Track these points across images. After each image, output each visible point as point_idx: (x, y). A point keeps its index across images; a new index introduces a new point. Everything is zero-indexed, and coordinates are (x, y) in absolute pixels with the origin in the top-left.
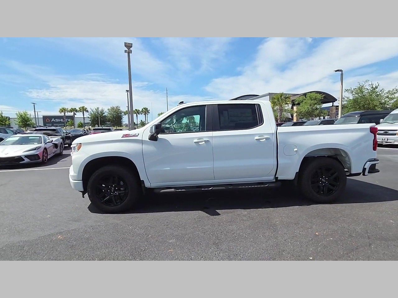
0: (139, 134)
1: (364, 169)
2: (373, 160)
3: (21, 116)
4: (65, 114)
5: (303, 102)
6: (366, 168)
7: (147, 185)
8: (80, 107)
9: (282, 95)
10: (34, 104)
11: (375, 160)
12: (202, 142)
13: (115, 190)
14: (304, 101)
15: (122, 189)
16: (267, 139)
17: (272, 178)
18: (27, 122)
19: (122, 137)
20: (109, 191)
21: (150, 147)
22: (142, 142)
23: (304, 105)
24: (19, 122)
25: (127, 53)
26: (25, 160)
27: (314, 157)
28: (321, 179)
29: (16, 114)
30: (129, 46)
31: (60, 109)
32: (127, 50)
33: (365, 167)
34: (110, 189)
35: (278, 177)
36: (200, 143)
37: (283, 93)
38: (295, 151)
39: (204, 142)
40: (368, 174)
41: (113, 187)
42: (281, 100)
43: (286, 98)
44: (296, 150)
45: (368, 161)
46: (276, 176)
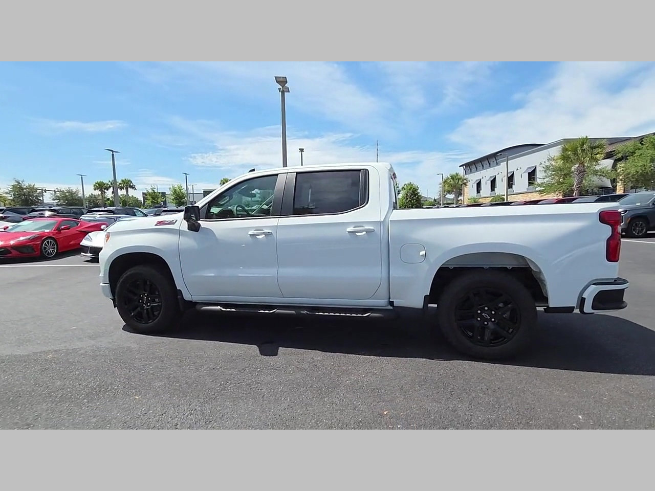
1: (582, 301)
3: (175, 191)
5: (635, 153)
6: (585, 298)
7: (187, 297)
9: (584, 141)
10: (186, 174)
11: (616, 282)
12: (261, 234)
13: (148, 301)
14: (638, 153)
15: (157, 300)
17: (381, 302)
19: (156, 225)
20: (141, 301)
21: (189, 241)
22: (179, 232)
23: (636, 161)
24: (173, 200)
25: (281, 93)
27: (483, 268)
28: (479, 312)
30: (282, 81)
31: (222, 181)
32: (281, 87)
33: (583, 296)
34: (142, 299)
35: (393, 302)
36: (257, 237)
37: (587, 137)
38: (422, 256)
39: (263, 235)
40: (593, 311)
41: (146, 296)
42: (583, 150)
43: (593, 148)
45: (593, 284)
46: (390, 300)
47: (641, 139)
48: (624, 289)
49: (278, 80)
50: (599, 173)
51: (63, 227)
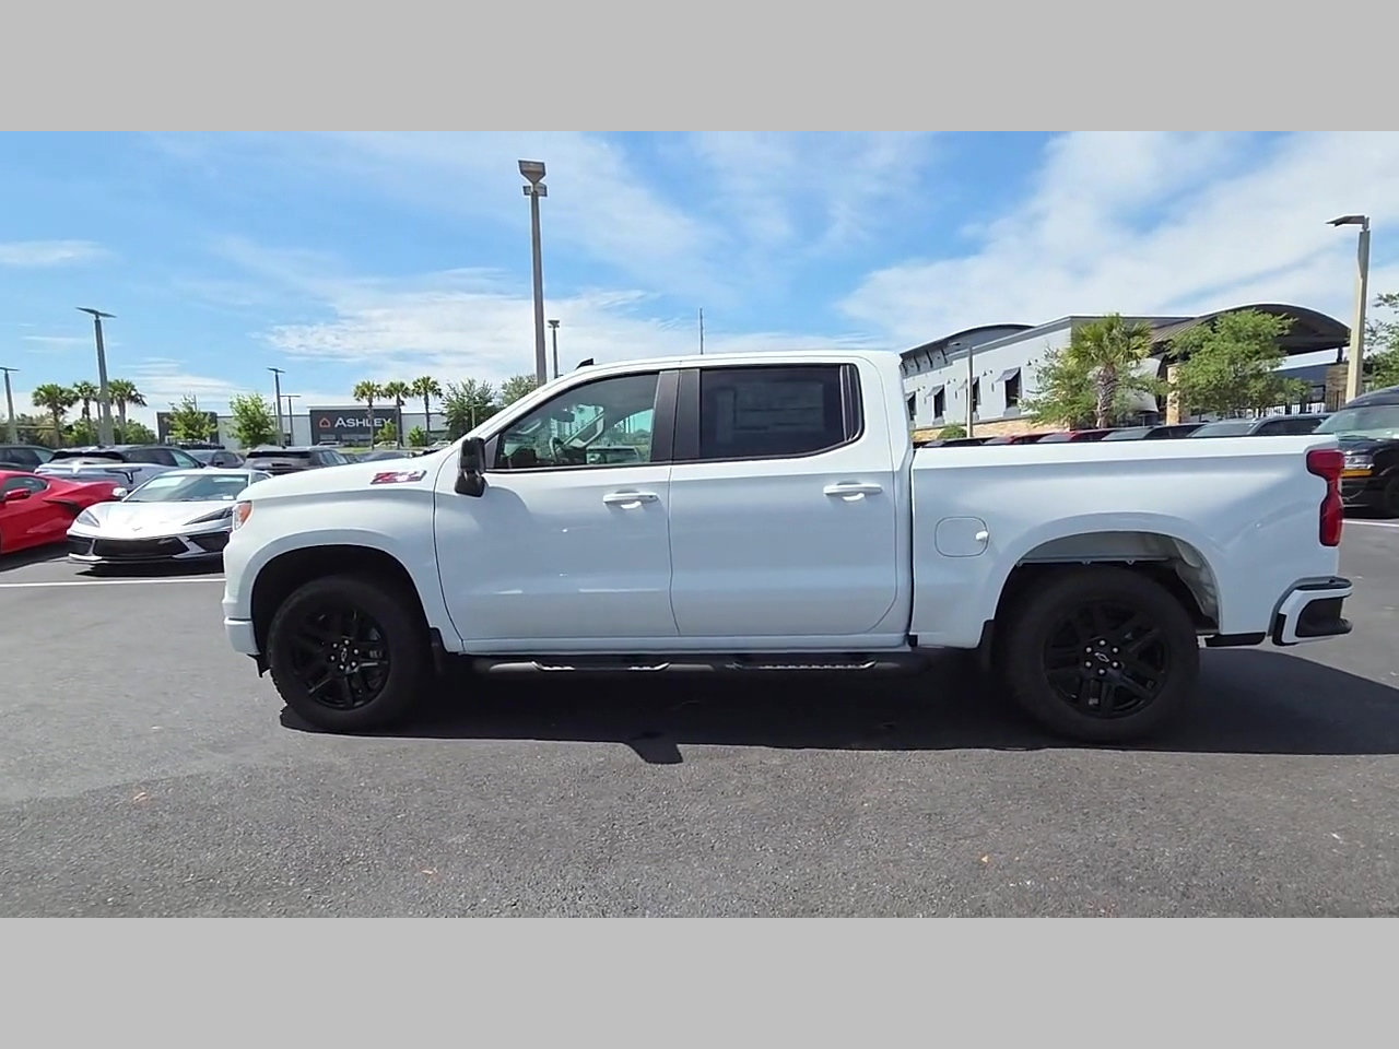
0: (425, 472)
1: (1279, 620)
2: (1327, 582)
3: (245, 410)
4: (370, 401)
5: (1202, 347)
6: (1285, 616)
7: (452, 643)
8: (415, 380)
9: (1112, 322)
10: (276, 371)
11: (1333, 583)
12: (633, 501)
13: (351, 657)
14: (1208, 346)
15: (372, 654)
16: (869, 493)
17: (892, 639)
18: (259, 430)
19: (374, 482)
20: (333, 658)
21: (459, 519)
22: (433, 499)
23: (1205, 361)
24: (239, 430)
25: (530, 197)
26: (188, 550)
27: (1080, 563)
28: (1089, 650)
29: (232, 403)
30: (533, 171)
31: (358, 387)
32: (531, 184)
33: (1281, 612)
34: (337, 653)
35: (916, 637)
36: (624, 506)
37: (1117, 314)
38: (980, 540)
39: (638, 503)
40: (1298, 639)
41: (346, 646)
42: (1112, 340)
43: (1131, 335)
44: (982, 535)
45: (1300, 588)
46: (911, 633)
47: (1211, 320)
48: (1342, 598)
49: (524, 169)
50: (1139, 385)
51: (9, 493)
